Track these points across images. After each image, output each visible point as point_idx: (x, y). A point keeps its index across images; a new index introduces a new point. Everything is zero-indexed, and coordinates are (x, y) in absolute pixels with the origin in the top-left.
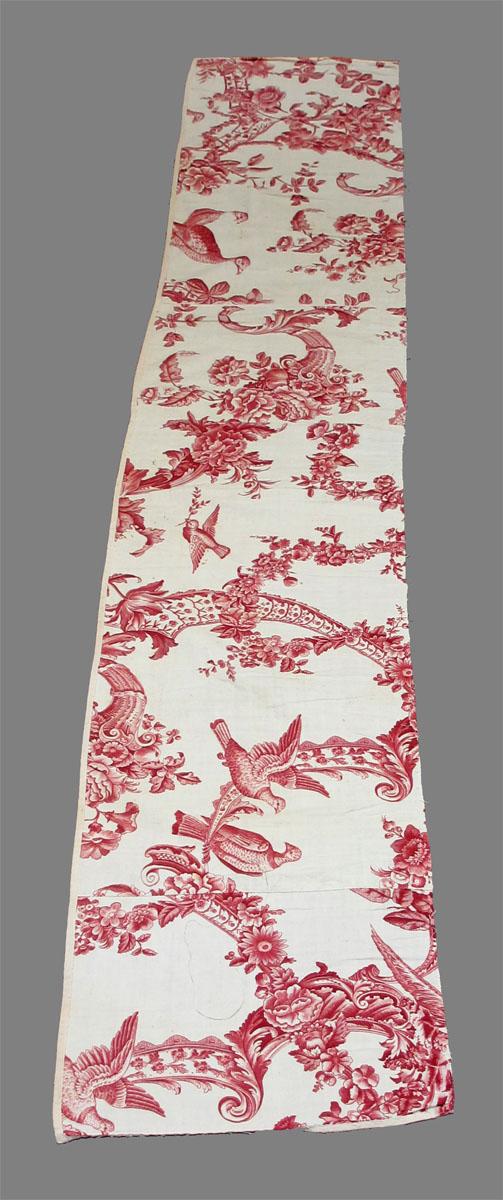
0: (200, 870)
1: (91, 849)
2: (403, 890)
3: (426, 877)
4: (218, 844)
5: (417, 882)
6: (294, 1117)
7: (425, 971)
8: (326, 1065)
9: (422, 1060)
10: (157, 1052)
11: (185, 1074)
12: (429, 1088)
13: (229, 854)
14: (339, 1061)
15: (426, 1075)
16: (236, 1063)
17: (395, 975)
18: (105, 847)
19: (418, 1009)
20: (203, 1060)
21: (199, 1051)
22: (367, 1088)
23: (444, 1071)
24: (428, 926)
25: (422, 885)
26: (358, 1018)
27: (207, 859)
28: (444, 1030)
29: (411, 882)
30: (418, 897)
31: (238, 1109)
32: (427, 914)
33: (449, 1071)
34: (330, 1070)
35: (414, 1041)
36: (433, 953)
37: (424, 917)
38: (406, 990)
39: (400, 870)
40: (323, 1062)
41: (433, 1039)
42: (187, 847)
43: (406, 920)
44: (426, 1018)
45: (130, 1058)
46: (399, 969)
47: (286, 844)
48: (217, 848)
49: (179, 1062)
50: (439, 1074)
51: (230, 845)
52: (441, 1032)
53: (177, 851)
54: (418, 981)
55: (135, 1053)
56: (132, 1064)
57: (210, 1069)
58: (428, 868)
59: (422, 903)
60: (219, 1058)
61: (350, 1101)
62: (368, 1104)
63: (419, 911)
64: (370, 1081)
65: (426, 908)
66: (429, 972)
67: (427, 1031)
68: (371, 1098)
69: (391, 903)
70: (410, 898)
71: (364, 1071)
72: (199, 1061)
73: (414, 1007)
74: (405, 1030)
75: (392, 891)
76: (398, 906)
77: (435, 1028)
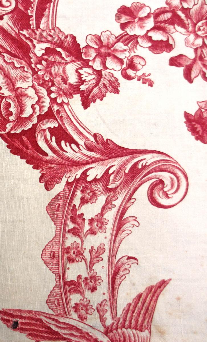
6: (187, 115)
8: (110, 63)
10: (65, 283)
11: (107, 247)
14: (108, 47)
16: (95, 180)
20: (87, 222)
21: (70, 226)
22: (152, 19)
26: (32, 12)
31: (167, 182)
34: (121, 61)
40: (106, 68)
45: (73, 319)
49: (87, 255)
55: (65, 314)
56: (82, 319)
57: (102, 214)
60: (84, 201)
61: (171, 42)
62: (175, 20)
64: (143, 14)
68: (167, 16)
71: (125, 19)
72: (87, 227)
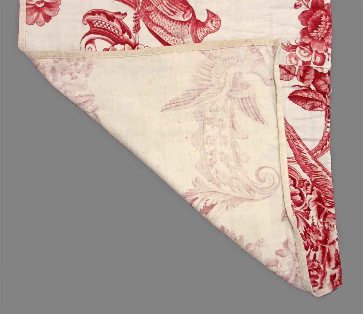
0: (132, 40)
1: (36, 14)
2: (306, 68)
3: (326, 54)
4: (148, 13)
5: (319, 59)
7: (319, 152)
9: (317, 241)
12: (322, 266)
13: (157, 25)
15: (319, 253)
17: (295, 155)
18: (48, 12)
19: (312, 190)
23: (332, 250)
24: (324, 107)
25: (322, 63)
27: (137, 28)
28: (332, 210)
29: (313, 60)
30: (319, 76)
32: (324, 94)
33: (336, 250)
35: (310, 222)
36: (326, 134)
37: (321, 96)
38: (304, 171)
39: (304, 45)
41: (324, 219)
42: (119, 13)
43: (307, 99)
44: (319, 199)
46: (298, 150)
47: (208, 11)
48: (147, 19)
50: (329, 254)
51: (158, 15)
52: (330, 213)
53: (111, 18)
54: (313, 162)
58: (328, 45)
59: (321, 82)
63: (318, 90)
65: (324, 88)
66: (322, 153)
67: (320, 211)
69: (295, 81)
70: (311, 76)
73: (309, 188)
74: (302, 211)
75: (297, 68)
76: (301, 84)
77: (326, 209)
